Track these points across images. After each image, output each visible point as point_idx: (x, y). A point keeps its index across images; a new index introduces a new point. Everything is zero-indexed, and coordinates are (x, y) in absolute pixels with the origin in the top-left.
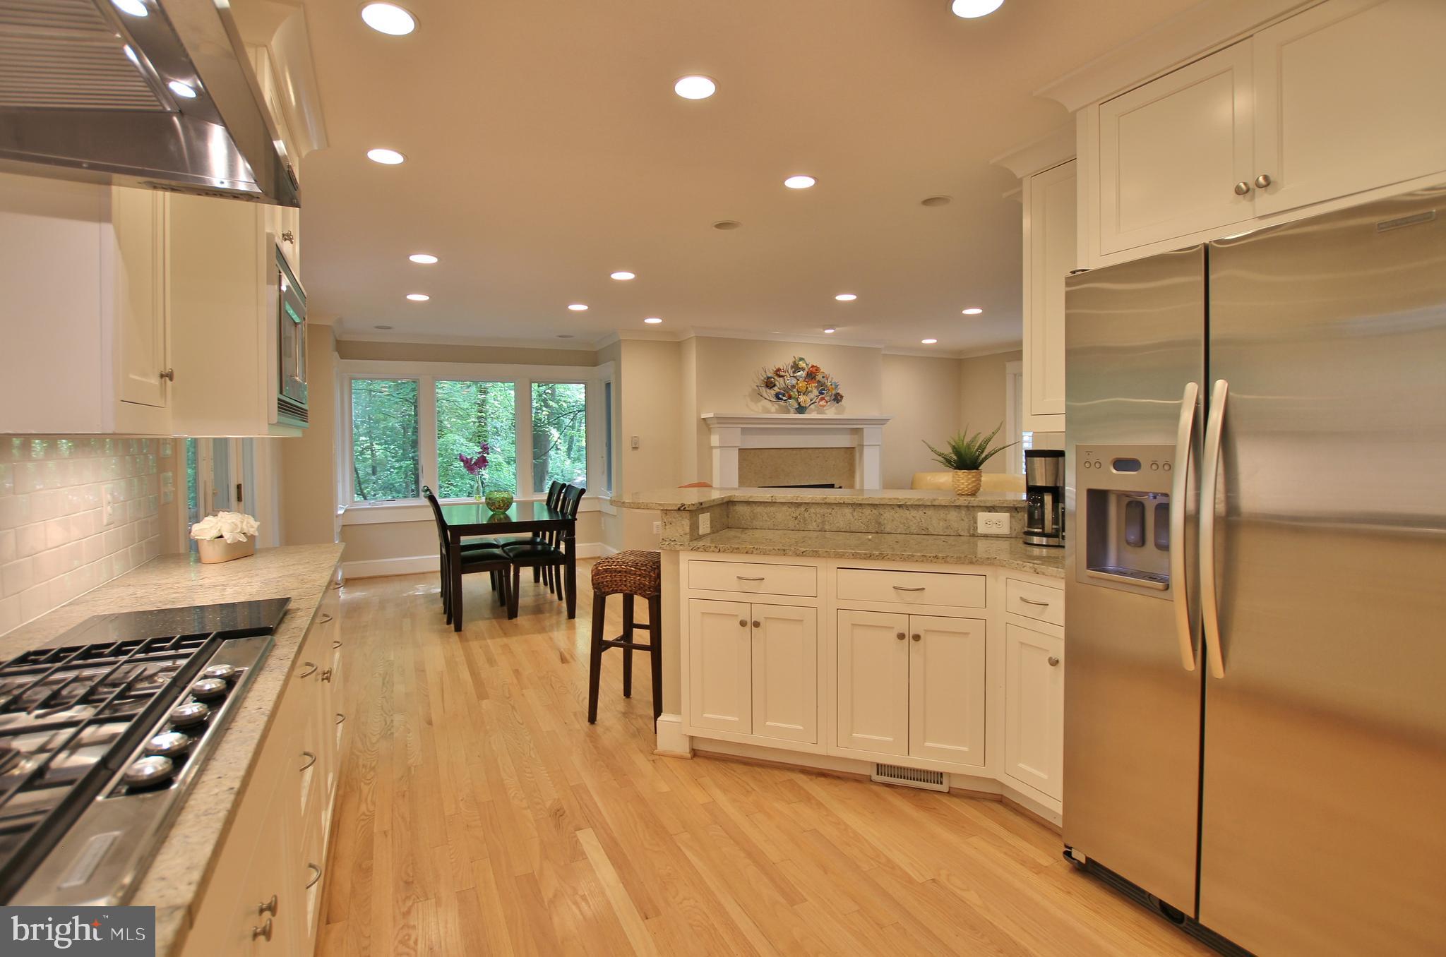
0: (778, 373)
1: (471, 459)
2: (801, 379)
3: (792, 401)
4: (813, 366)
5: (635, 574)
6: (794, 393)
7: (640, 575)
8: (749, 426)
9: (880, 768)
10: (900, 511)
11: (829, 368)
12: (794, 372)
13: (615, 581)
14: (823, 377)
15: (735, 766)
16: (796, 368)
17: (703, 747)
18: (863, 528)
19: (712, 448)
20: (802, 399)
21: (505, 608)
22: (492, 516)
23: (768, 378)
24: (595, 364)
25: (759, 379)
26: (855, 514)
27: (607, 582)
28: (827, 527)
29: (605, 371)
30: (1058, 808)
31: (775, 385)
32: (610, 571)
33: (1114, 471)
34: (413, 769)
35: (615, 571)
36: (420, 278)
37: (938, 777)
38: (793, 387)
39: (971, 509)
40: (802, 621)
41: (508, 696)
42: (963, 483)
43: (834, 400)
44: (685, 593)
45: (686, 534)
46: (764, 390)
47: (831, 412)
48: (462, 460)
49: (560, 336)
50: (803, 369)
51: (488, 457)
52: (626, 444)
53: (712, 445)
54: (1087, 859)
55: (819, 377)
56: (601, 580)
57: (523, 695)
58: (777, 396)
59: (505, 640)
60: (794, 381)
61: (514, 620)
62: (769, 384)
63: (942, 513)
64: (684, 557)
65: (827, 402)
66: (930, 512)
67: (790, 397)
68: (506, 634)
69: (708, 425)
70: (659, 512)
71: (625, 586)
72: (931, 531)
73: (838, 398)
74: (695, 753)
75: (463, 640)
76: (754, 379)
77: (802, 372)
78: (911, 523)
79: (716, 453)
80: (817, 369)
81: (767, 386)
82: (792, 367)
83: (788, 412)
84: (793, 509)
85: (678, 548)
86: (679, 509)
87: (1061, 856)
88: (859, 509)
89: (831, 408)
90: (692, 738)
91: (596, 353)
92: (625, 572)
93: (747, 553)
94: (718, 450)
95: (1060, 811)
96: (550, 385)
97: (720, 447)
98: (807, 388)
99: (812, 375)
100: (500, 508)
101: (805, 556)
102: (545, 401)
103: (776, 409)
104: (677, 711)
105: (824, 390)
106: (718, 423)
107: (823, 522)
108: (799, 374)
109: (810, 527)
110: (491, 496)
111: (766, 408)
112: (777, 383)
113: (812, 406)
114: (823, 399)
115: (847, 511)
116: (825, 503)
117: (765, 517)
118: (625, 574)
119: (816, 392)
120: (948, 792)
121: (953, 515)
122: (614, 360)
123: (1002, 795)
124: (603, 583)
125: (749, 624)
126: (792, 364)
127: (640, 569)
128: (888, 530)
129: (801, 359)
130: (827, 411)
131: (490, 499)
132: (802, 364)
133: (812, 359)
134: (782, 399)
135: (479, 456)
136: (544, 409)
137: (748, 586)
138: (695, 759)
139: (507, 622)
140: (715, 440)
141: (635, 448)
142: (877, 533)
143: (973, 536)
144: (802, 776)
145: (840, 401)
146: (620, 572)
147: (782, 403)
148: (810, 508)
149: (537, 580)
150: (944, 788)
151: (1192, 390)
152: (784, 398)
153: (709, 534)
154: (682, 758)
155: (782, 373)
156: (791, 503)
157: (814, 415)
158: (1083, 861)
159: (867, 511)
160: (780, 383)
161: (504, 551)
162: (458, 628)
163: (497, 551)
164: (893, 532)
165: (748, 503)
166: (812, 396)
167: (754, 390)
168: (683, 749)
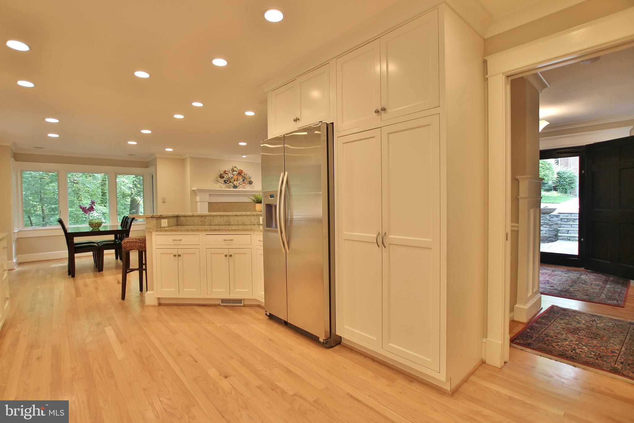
0: (225, 172)
1: (86, 207)
2: (235, 175)
3: (231, 184)
4: (240, 170)
5: (139, 242)
6: (232, 180)
7: (140, 243)
8: (212, 193)
9: (223, 301)
10: (236, 217)
11: (246, 171)
12: (232, 172)
13: (131, 245)
14: (244, 174)
15: (173, 306)
16: (233, 170)
17: (163, 302)
18: (224, 224)
19: (197, 202)
20: (235, 183)
21: (98, 269)
22: (92, 230)
23: (221, 174)
24: (147, 167)
25: (217, 174)
26: (221, 219)
27: (128, 246)
28: (212, 224)
29: (151, 170)
30: (263, 301)
31: (224, 177)
32: (129, 242)
33: (270, 198)
34: (41, 319)
35: (131, 242)
36: (53, 128)
37: (240, 301)
38: (232, 178)
39: (258, 216)
40: (195, 253)
41: (90, 295)
42: (258, 208)
43: (249, 183)
44: (154, 247)
45: (155, 226)
46: (219, 179)
47: (248, 188)
48: (81, 208)
49: (129, 155)
50: (236, 171)
51: (94, 207)
52: (160, 200)
53: (197, 201)
54: (270, 314)
55: (243, 174)
56: (125, 246)
57: (97, 294)
58: (225, 181)
59: (95, 279)
60: (232, 176)
61: (101, 272)
62: (221, 177)
63: (249, 218)
64: (154, 234)
65: (246, 184)
66: (245, 217)
67: (230, 182)
68: (96, 277)
69: (195, 193)
70: (145, 219)
71: (135, 247)
72: (246, 224)
73: (251, 183)
74: (160, 304)
75: (74, 280)
76: (216, 174)
77: (235, 172)
78: (239, 221)
79: (199, 204)
80: (242, 171)
81: (220, 177)
82: (232, 170)
83: (230, 188)
84: (200, 218)
85: (151, 231)
86: (151, 217)
87: (265, 315)
88: (222, 217)
89: (248, 186)
90: (159, 299)
91: (148, 162)
92: (135, 242)
93: (175, 231)
94: (199, 203)
95: (264, 301)
96: (138, 177)
97: (200, 201)
98: (237, 178)
99: (240, 173)
100: (96, 226)
101: (194, 231)
102: (135, 185)
103: (225, 187)
104: (153, 290)
105: (245, 179)
106: (199, 192)
107: (211, 222)
108: (234, 173)
109: (206, 224)
110: (91, 222)
111: (221, 186)
112: (225, 176)
113: (240, 186)
114: (245, 183)
115: (219, 218)
116: (211, 216)
117: (191, 221)
118: (135, 243)
119: (241, 180)
120: (244, 306)
121: (252, 218)
122: (154, 165)
123: (259, 305)
124: (126, 247)
125: (177, 256)
126: (231, 169)
127: (140, 241)
128: (232, 224)
129: (235, 167)
130: (246, 188)
131: (91, 223)
132: (235, 169)
133: (240, 167)
134: (227, 183)
135: (90, 206)
136: (135, 188)
137: (176, 243)
138: (160, 306)
139: (98, 273)
140: (198, 199)
141: (164, 202)
142: (229, 225)
143: (259, 225)
144: (197, 307)
145: (252, 184)
146: (133, 242)
147: (227, 184)
148: (206, 217)
149: (117, 258)
150: (242, 304)
151: (282, 174)
152: (228, 182)
153: (167, 227)
154: (155, 306)
155: (226, 173)
156: (200, 216)
157: (241, 189)
158: (269, 315)
159: (225, 218)
160: (226, 177)
161: (98, 245)
162: (73, 276)
163: (96, 244)
164: (234, 224)
165: (184, 216)
166: (239, 181)
167: (215, 179)
168: (156, 303)
